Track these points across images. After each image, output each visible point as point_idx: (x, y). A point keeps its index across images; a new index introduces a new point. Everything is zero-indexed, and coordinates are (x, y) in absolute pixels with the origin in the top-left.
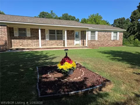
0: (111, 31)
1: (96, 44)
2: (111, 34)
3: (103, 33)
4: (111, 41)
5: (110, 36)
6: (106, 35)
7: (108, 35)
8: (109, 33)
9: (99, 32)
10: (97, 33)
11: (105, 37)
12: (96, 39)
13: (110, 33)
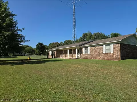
0: (102, 45)
1: (89, 57)
2: (102, 48)
3: (94, 48)
4: (103, 55)
5: (102, 49)
6: (97, 49)
7: (99, 49)
8: (100, 47)
9: (91, 48)
10: (89, 48)
11: (96, 51)
12: (89, 53)
13: (102, 46)
